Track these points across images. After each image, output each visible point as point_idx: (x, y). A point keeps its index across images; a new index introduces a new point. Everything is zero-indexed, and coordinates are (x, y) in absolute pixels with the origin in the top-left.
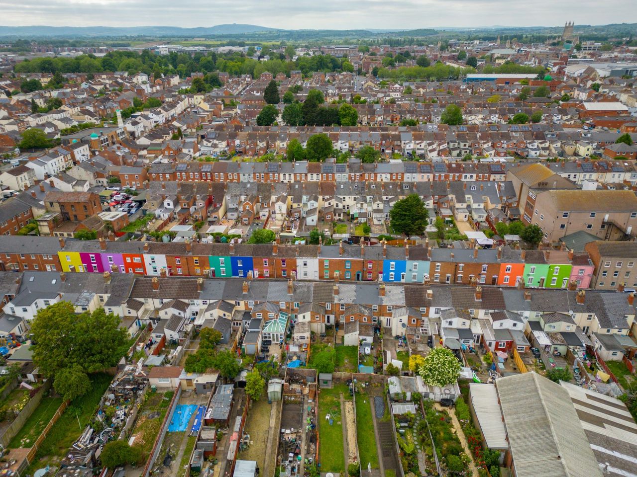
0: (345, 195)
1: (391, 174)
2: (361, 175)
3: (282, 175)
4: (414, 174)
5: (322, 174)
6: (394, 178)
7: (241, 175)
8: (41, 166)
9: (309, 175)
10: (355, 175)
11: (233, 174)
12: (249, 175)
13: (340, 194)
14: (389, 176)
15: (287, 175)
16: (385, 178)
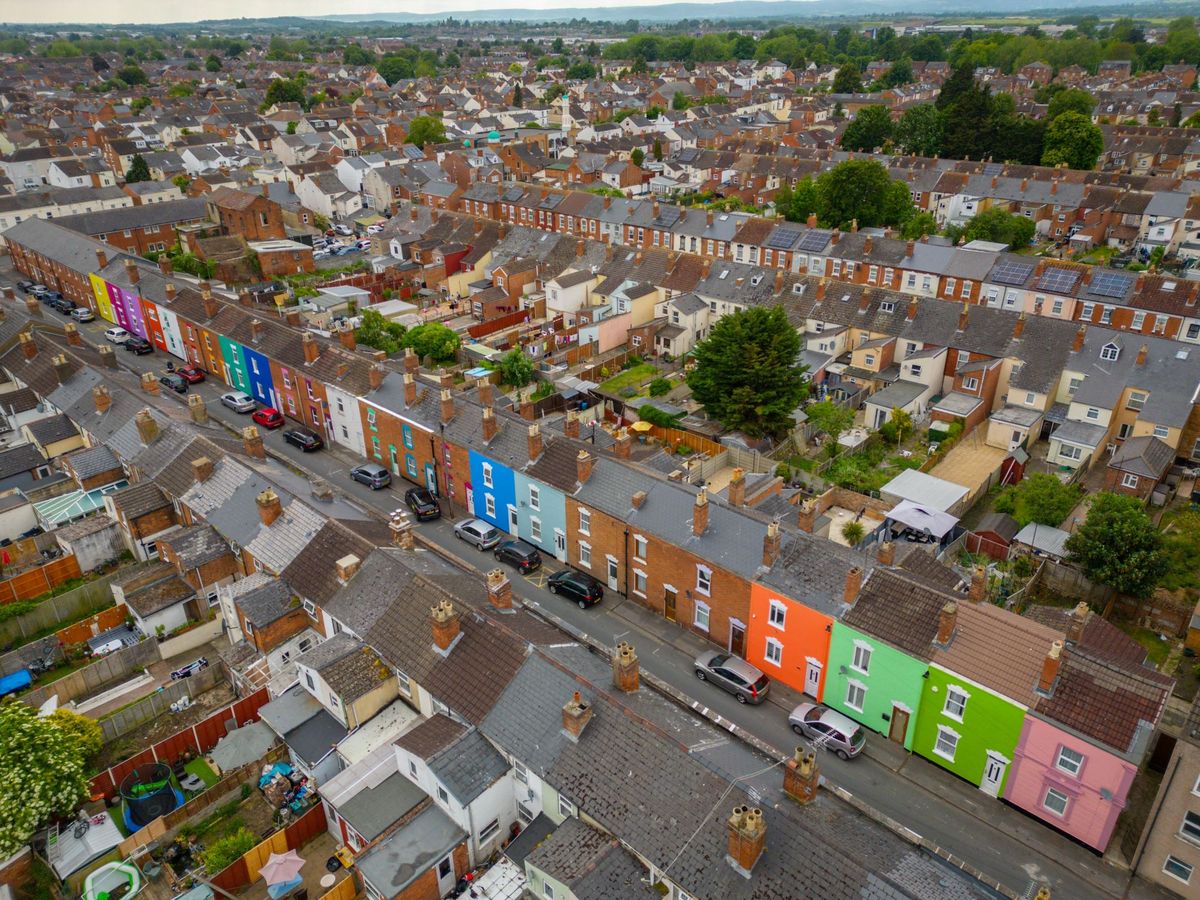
0: (718, 296)
1: (942, 278)
2: (858, 268)
3: (677, 238)
4: (1011, 290)
5: (763, 249)
6: (949, 290)
7: (603, 226)
8: (356, 168)
9: (734, 247)
10: (844, 264)
11: (588, 220)
12: (617, 228)
13: (707, 294)
14: (934, 282)
15: (688, 240)
16: (919, 286)
